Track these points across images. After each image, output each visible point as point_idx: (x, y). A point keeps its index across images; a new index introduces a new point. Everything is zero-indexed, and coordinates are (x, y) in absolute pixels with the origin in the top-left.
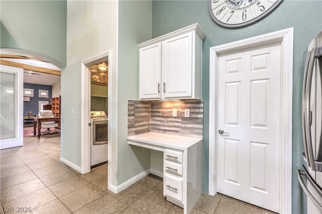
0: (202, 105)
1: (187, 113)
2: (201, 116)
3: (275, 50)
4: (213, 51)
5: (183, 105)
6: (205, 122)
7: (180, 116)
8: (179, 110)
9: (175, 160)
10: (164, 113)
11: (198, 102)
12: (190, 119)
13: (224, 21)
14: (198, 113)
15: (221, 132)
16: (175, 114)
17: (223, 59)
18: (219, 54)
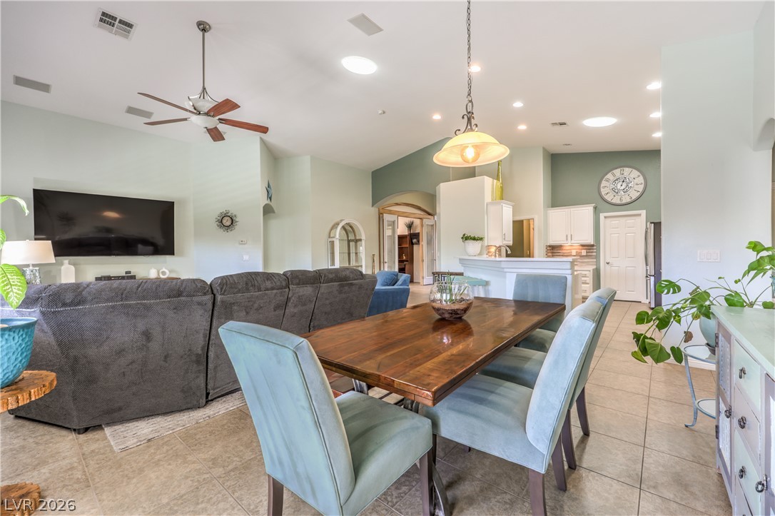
0: (595, 247)
1: (584, 253)
2: (595, 254)
3: (638, 219)
4: (602, 216)
5: (581, 247)
6: (597, 257)
7: (579, 254)
8: (579, 251)
9: (585, 276)
10: (564, 253)
11: (593, 246)
12: (586, 256)
13: (609, 200)
14: (592, 252)
15: (608, 263)
16: (574, 252)
17: (608, 220)
18: (605, 217)
